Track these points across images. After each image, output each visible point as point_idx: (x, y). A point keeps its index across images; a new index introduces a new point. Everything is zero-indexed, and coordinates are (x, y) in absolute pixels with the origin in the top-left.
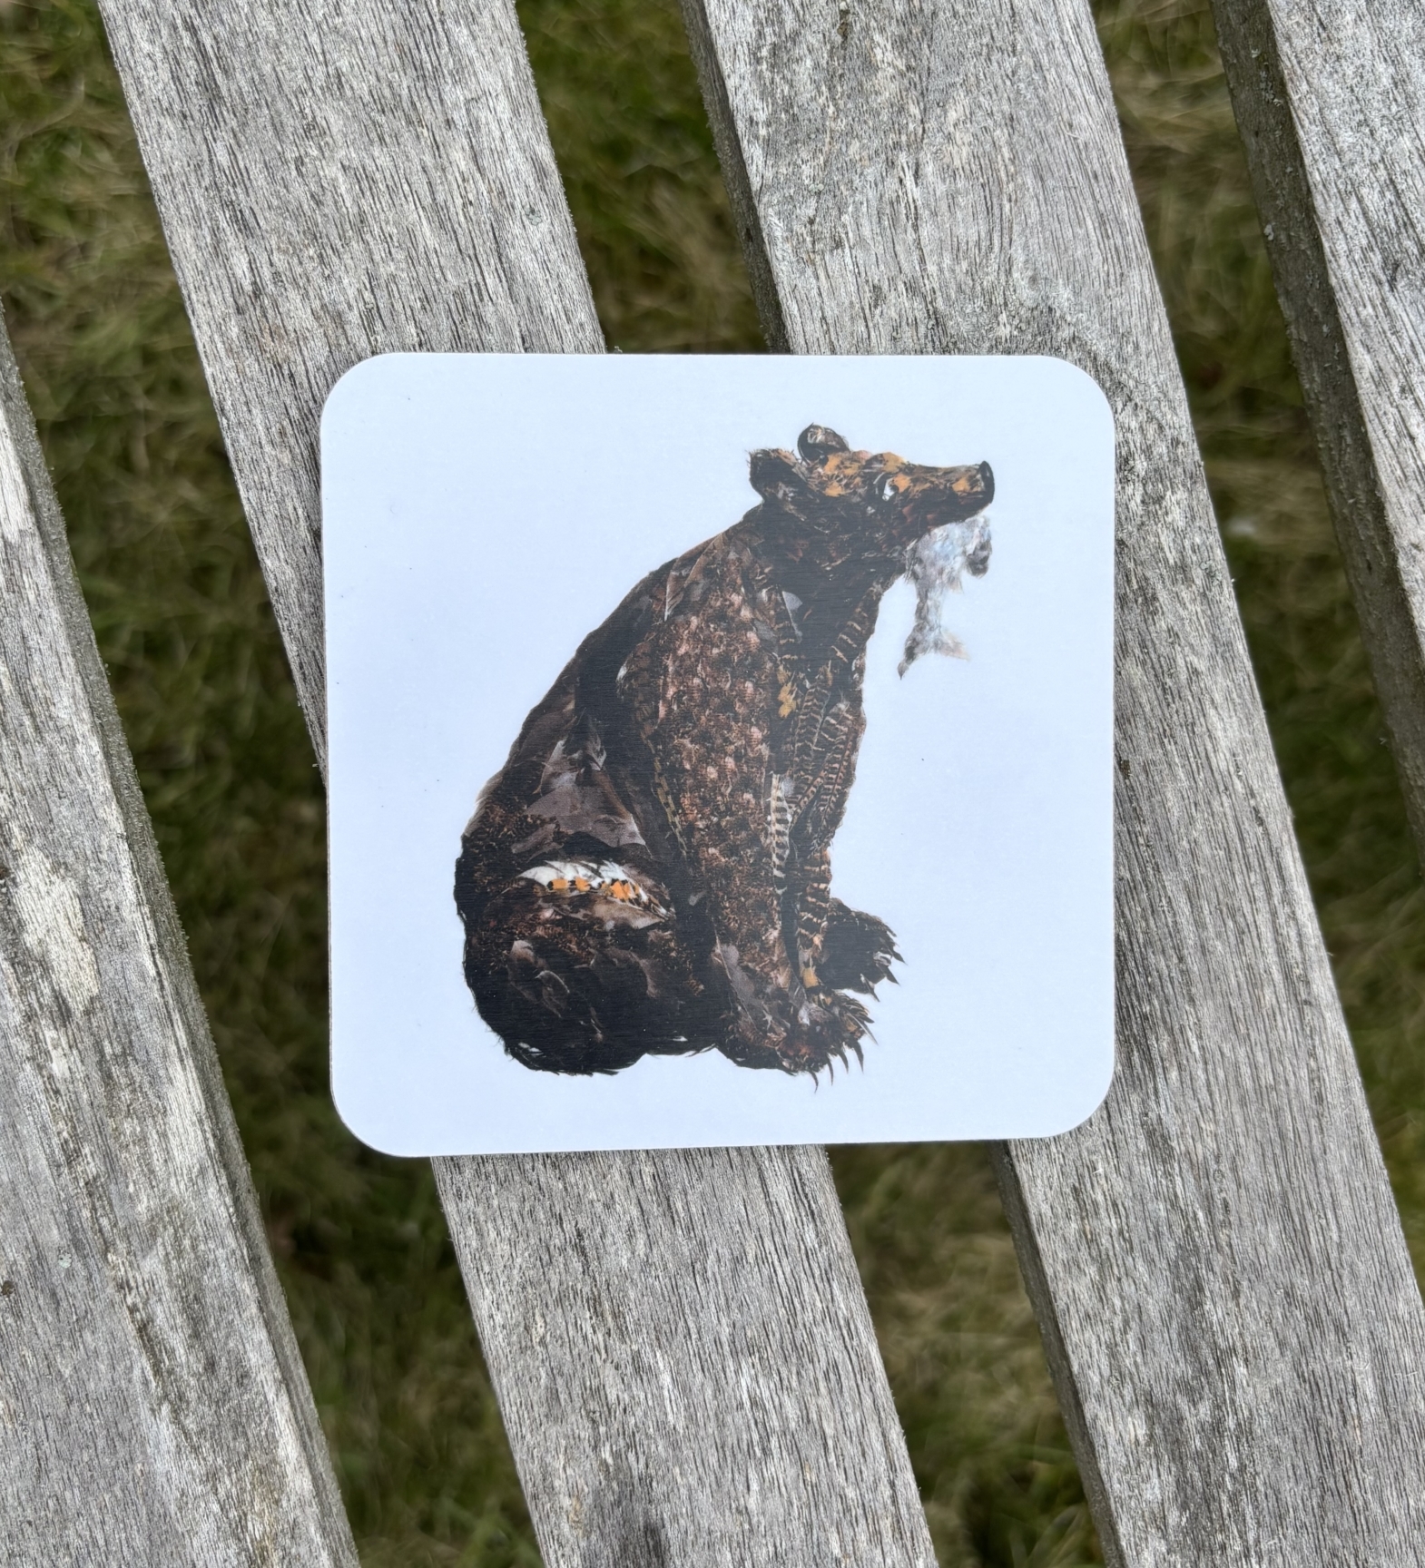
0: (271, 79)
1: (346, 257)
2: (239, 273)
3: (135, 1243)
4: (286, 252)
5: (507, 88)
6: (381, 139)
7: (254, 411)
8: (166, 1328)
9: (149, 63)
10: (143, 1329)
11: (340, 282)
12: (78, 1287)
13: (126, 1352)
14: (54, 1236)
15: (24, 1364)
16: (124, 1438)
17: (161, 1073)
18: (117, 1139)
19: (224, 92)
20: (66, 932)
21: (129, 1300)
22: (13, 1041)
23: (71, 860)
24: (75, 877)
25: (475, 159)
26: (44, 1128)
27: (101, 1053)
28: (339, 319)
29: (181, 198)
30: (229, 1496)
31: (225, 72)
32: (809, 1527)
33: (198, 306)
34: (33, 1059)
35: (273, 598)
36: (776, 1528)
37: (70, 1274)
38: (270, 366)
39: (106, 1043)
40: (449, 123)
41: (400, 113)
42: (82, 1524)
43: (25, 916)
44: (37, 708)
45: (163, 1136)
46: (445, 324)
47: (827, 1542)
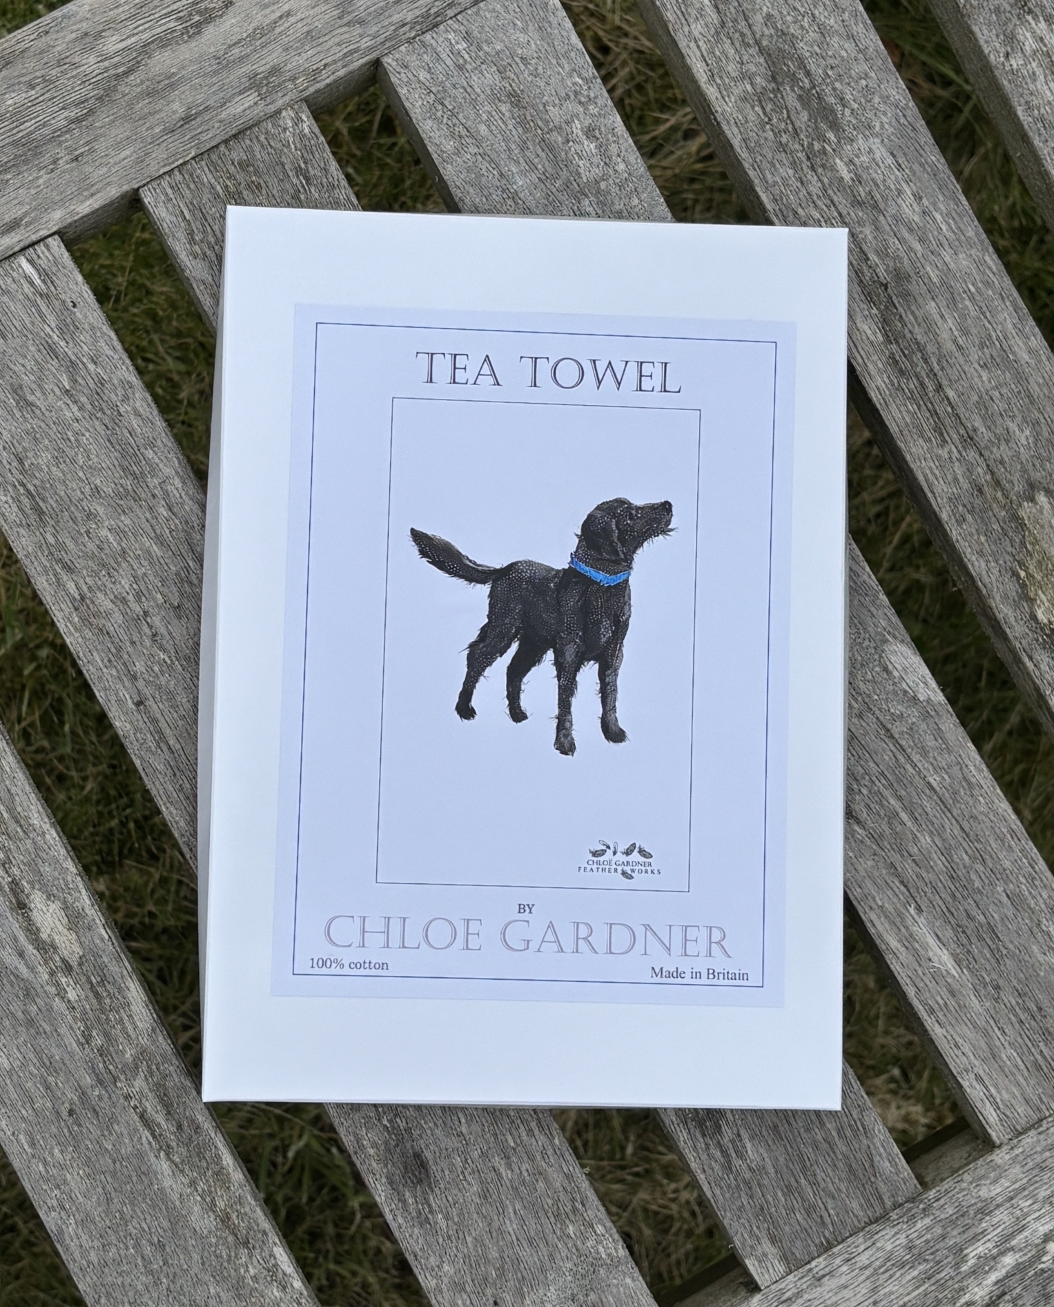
0: (66, 498)
1: (121, 571)
2: (72, 592)
3: (128, 1072)
4: (92, 576)
5: (177, 473)
6: (124, 512)
7: (95, 654)
8: (153, 1113)
9: (6, 506)
10: (142, 1117)
11: (120, 583)
12: (105, 1103)
13: (136, 1130)
14: (88, 1080)
15: (88, 1149)
16: (146, 1173)
17: (123, 985)
18: (108, 1024)
19: (44, 508)
20: (60, 928)
21: (132, 1104)
22: (47, 988)
23: (55, 892)
24: (59, 900)
25: (170, 510)
26: (71, 1028)
27: (92, 984)
28: (124, 601)
29: (36, 563)
30: (203, 1191)
31: (43, 500)
32: (495, 1135)
33: (56, 612)
34: (58, 994)
35: (123, 740)
36: (479, 1140)
37: (100, 1097)
38: (96, 631)
39: (92, 977)
40: (154, 496)
41: (129, 498)
42: (135, 1222)
43: (39, 925)
44: (23, 822)
45: (130, 1016)
46: (175, 589)
47: (506, 1140)
